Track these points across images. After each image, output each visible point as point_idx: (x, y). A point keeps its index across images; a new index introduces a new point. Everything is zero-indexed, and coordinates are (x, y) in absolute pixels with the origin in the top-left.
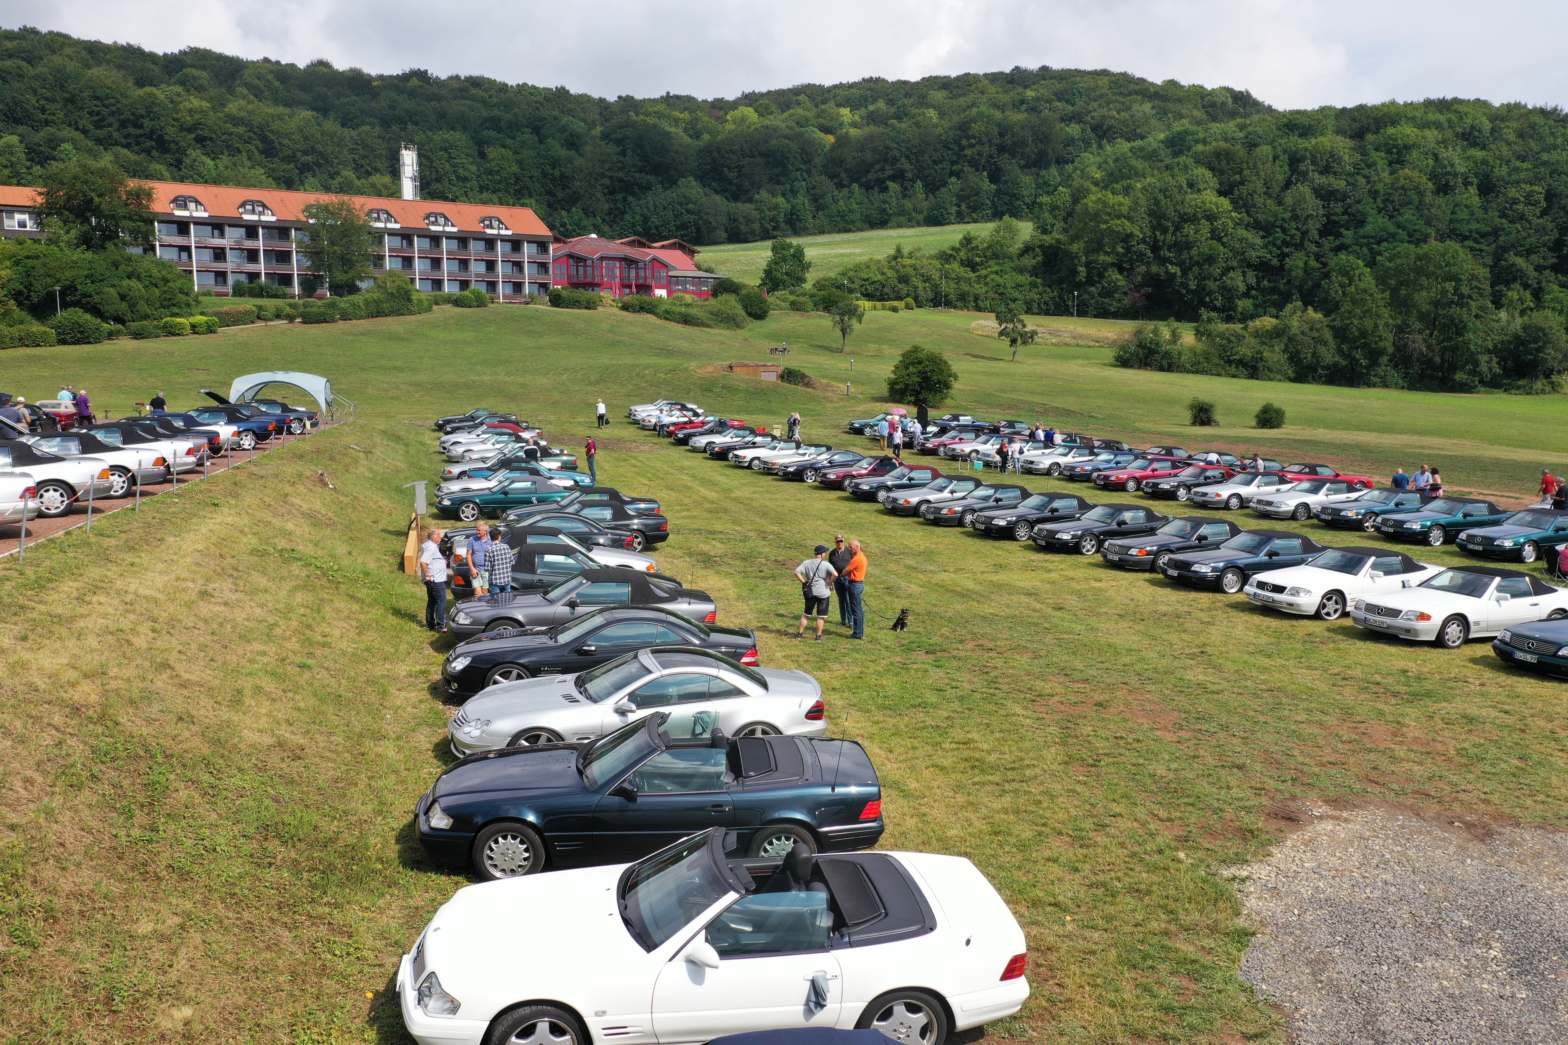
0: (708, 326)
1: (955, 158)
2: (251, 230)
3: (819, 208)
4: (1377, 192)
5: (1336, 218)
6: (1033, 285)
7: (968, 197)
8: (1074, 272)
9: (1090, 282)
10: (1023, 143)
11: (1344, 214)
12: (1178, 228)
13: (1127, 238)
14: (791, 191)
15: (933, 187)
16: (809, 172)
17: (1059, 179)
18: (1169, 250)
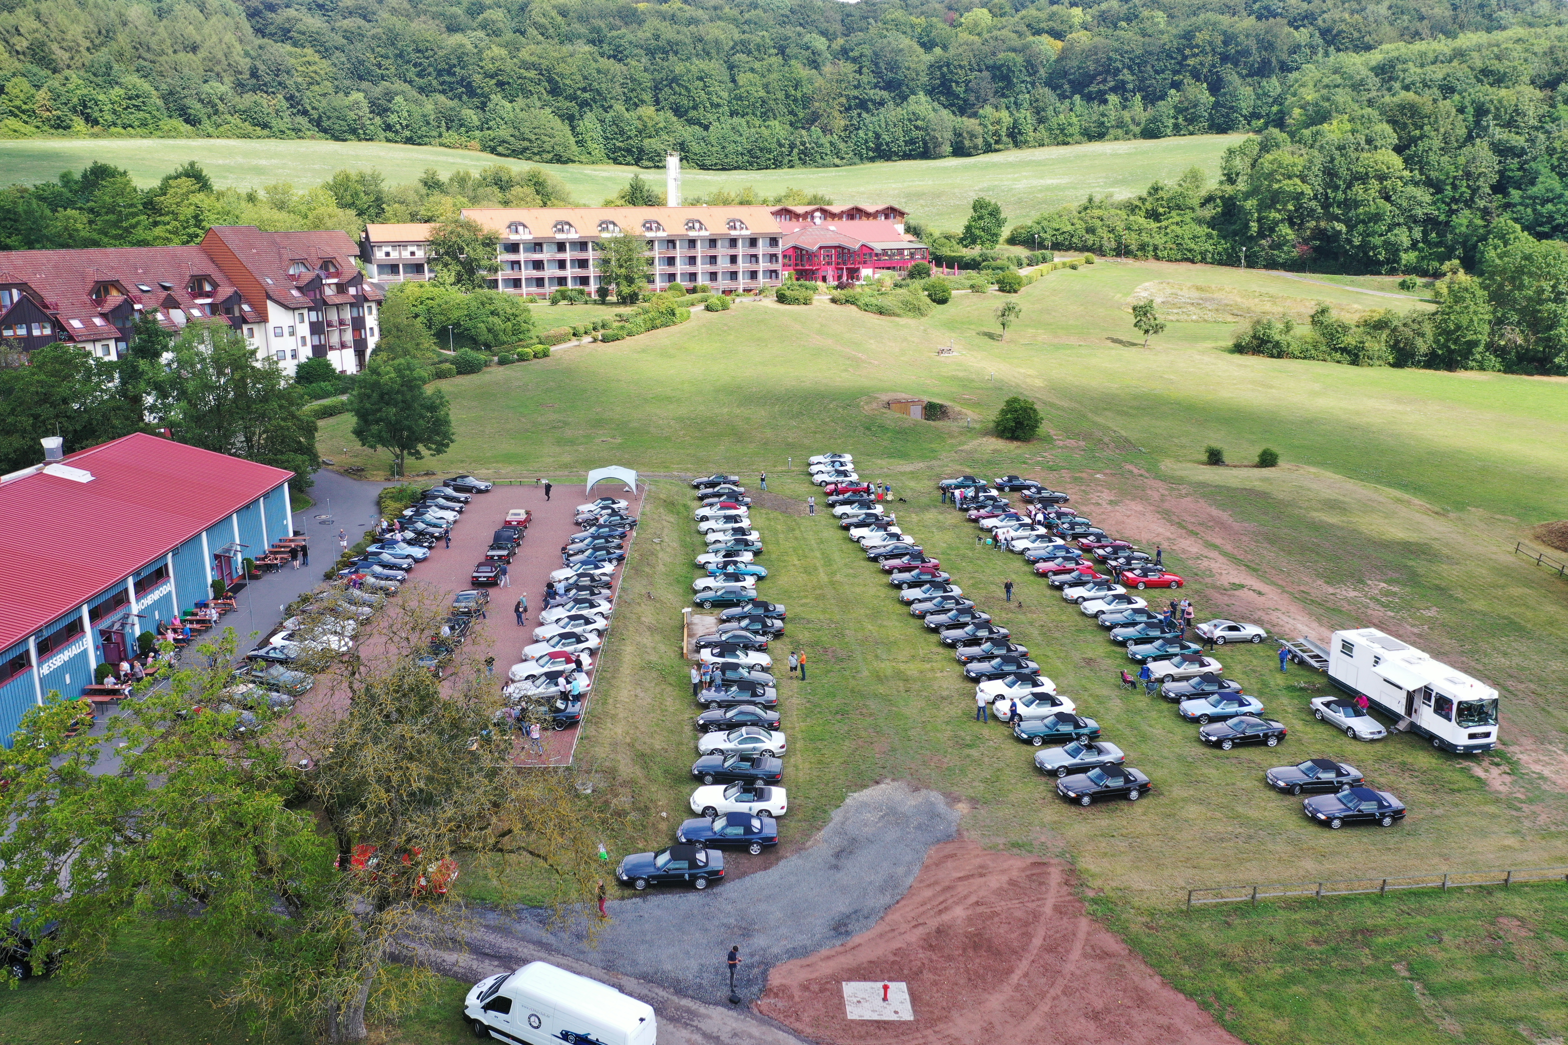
0: (898, 315)
1: (1178, 67)
2: (561, 247)
3: (1041, 121)
4: (1555, 149)
5: (1510, 174)
6: (1209, 236)
7: (1187, 109)
8: (1247, 227)
9: (1261, 235)
10: (1246, 53)
11: (1519, 170)
12: (1349, 186)
13: (1298, 196)
14: (1015, 103)
15: (1151, 98)
16: (1033, 84)
17: (1279, 90)
18: (1339, 207)
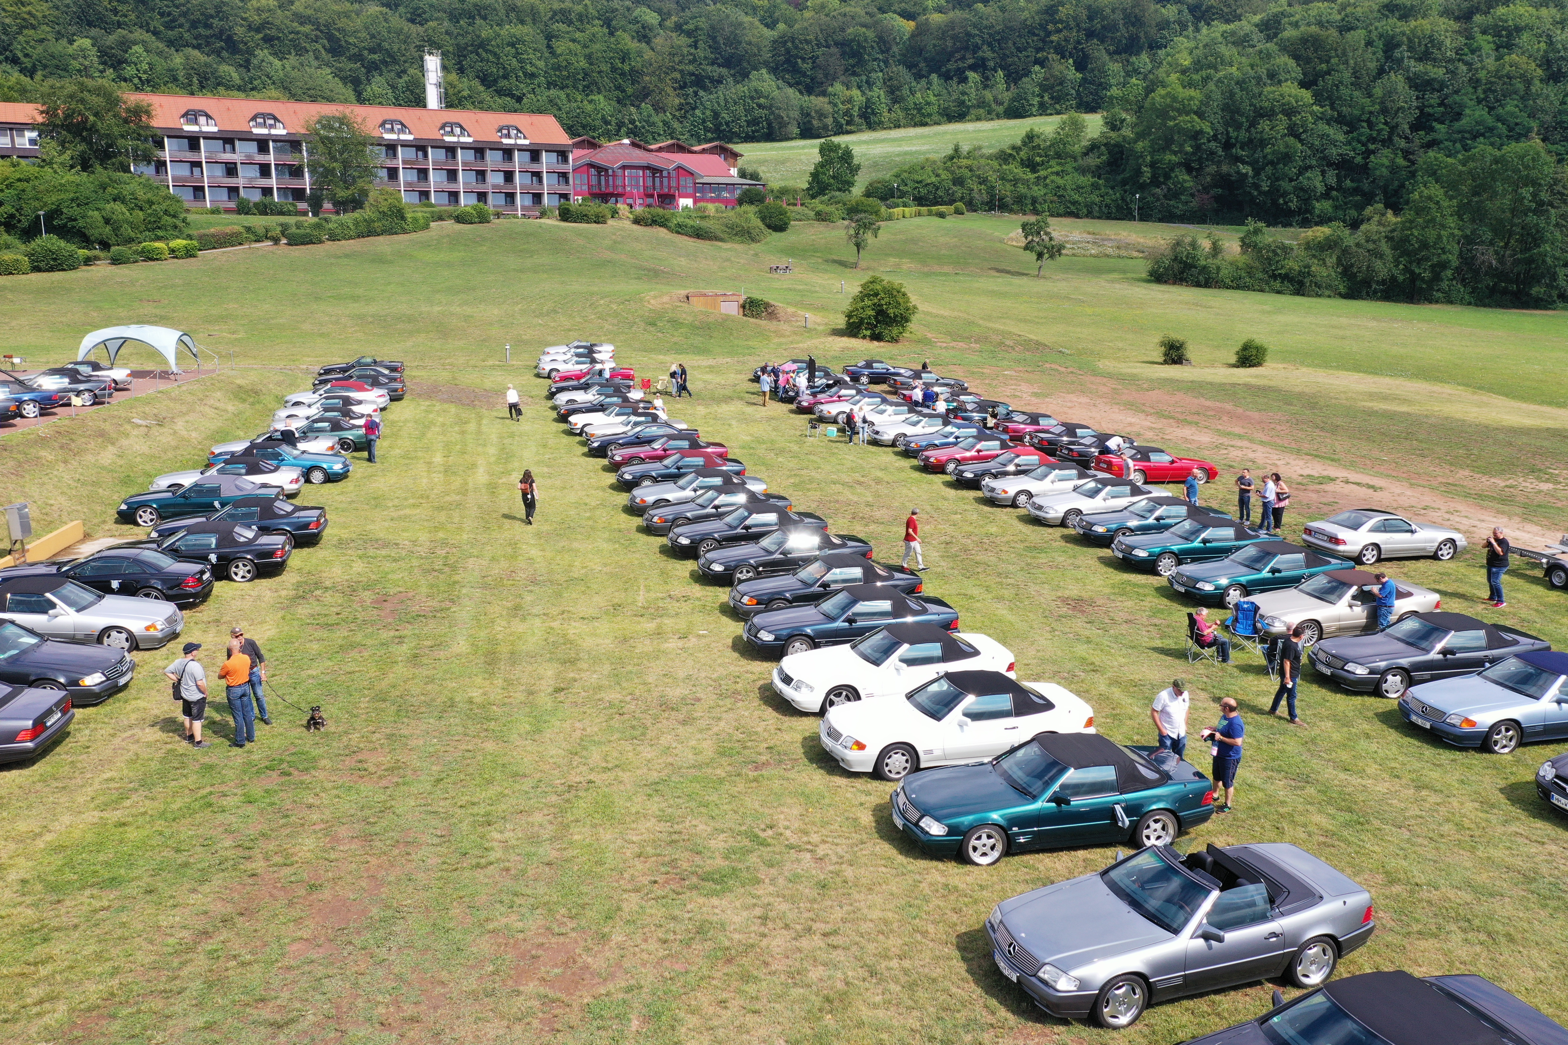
0: (721, 240)
1: (1041, 45)
2: (263, 145)
3: (895, 101)
4: (1478, 81)
5: (1430, 110)
6: (1095, 186)
7: (1052, 87)
8: (1138, 172)
9: (1155, 182)
10: (1113, 27)
11: (1440, 105)
12: (1253, 124)
13: (1196, 135)
14: (867, 82)
15: (1014, 77)
16: (886, 62)
17: (1150, 66)
18: (1242, 148)
